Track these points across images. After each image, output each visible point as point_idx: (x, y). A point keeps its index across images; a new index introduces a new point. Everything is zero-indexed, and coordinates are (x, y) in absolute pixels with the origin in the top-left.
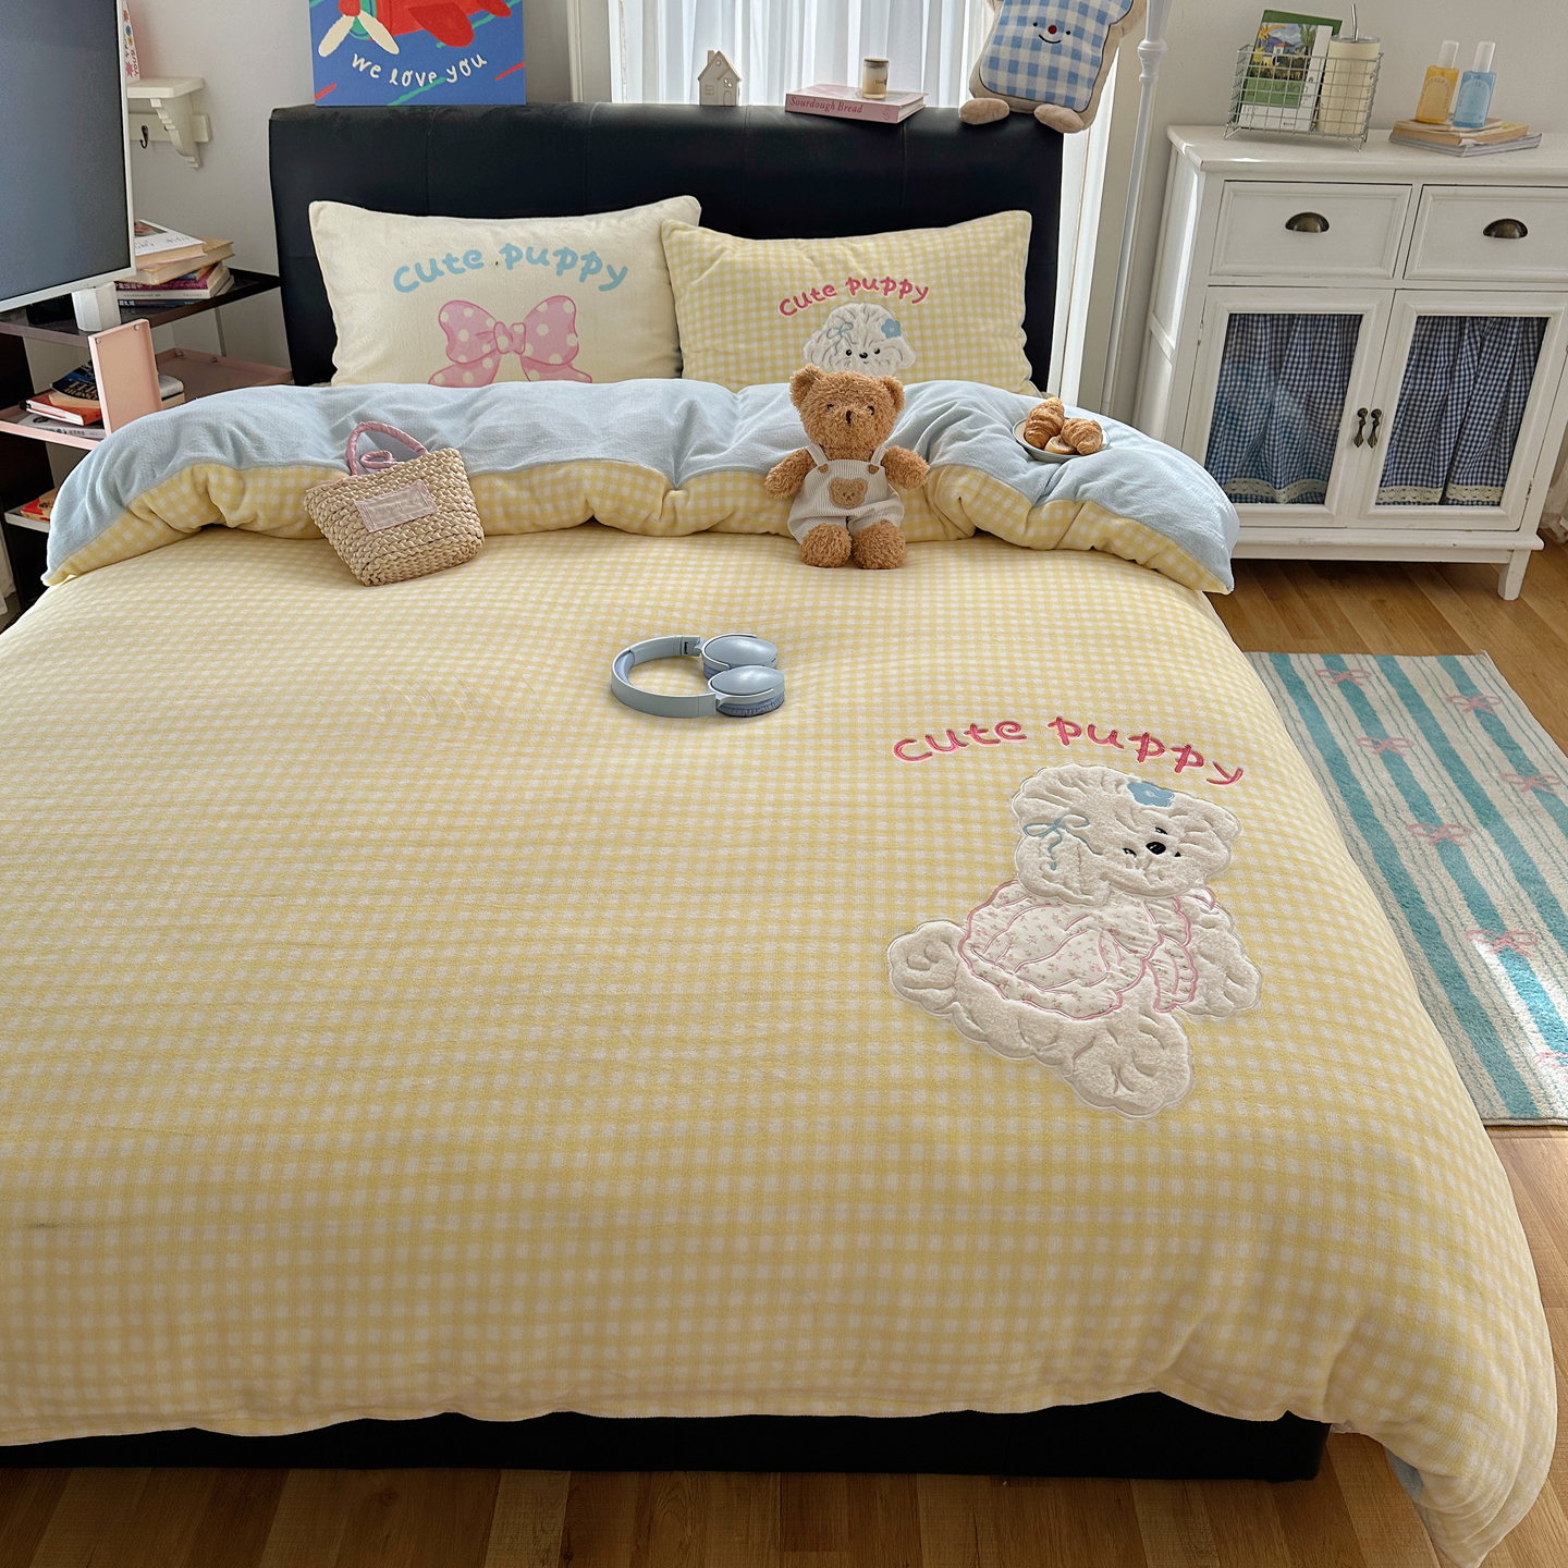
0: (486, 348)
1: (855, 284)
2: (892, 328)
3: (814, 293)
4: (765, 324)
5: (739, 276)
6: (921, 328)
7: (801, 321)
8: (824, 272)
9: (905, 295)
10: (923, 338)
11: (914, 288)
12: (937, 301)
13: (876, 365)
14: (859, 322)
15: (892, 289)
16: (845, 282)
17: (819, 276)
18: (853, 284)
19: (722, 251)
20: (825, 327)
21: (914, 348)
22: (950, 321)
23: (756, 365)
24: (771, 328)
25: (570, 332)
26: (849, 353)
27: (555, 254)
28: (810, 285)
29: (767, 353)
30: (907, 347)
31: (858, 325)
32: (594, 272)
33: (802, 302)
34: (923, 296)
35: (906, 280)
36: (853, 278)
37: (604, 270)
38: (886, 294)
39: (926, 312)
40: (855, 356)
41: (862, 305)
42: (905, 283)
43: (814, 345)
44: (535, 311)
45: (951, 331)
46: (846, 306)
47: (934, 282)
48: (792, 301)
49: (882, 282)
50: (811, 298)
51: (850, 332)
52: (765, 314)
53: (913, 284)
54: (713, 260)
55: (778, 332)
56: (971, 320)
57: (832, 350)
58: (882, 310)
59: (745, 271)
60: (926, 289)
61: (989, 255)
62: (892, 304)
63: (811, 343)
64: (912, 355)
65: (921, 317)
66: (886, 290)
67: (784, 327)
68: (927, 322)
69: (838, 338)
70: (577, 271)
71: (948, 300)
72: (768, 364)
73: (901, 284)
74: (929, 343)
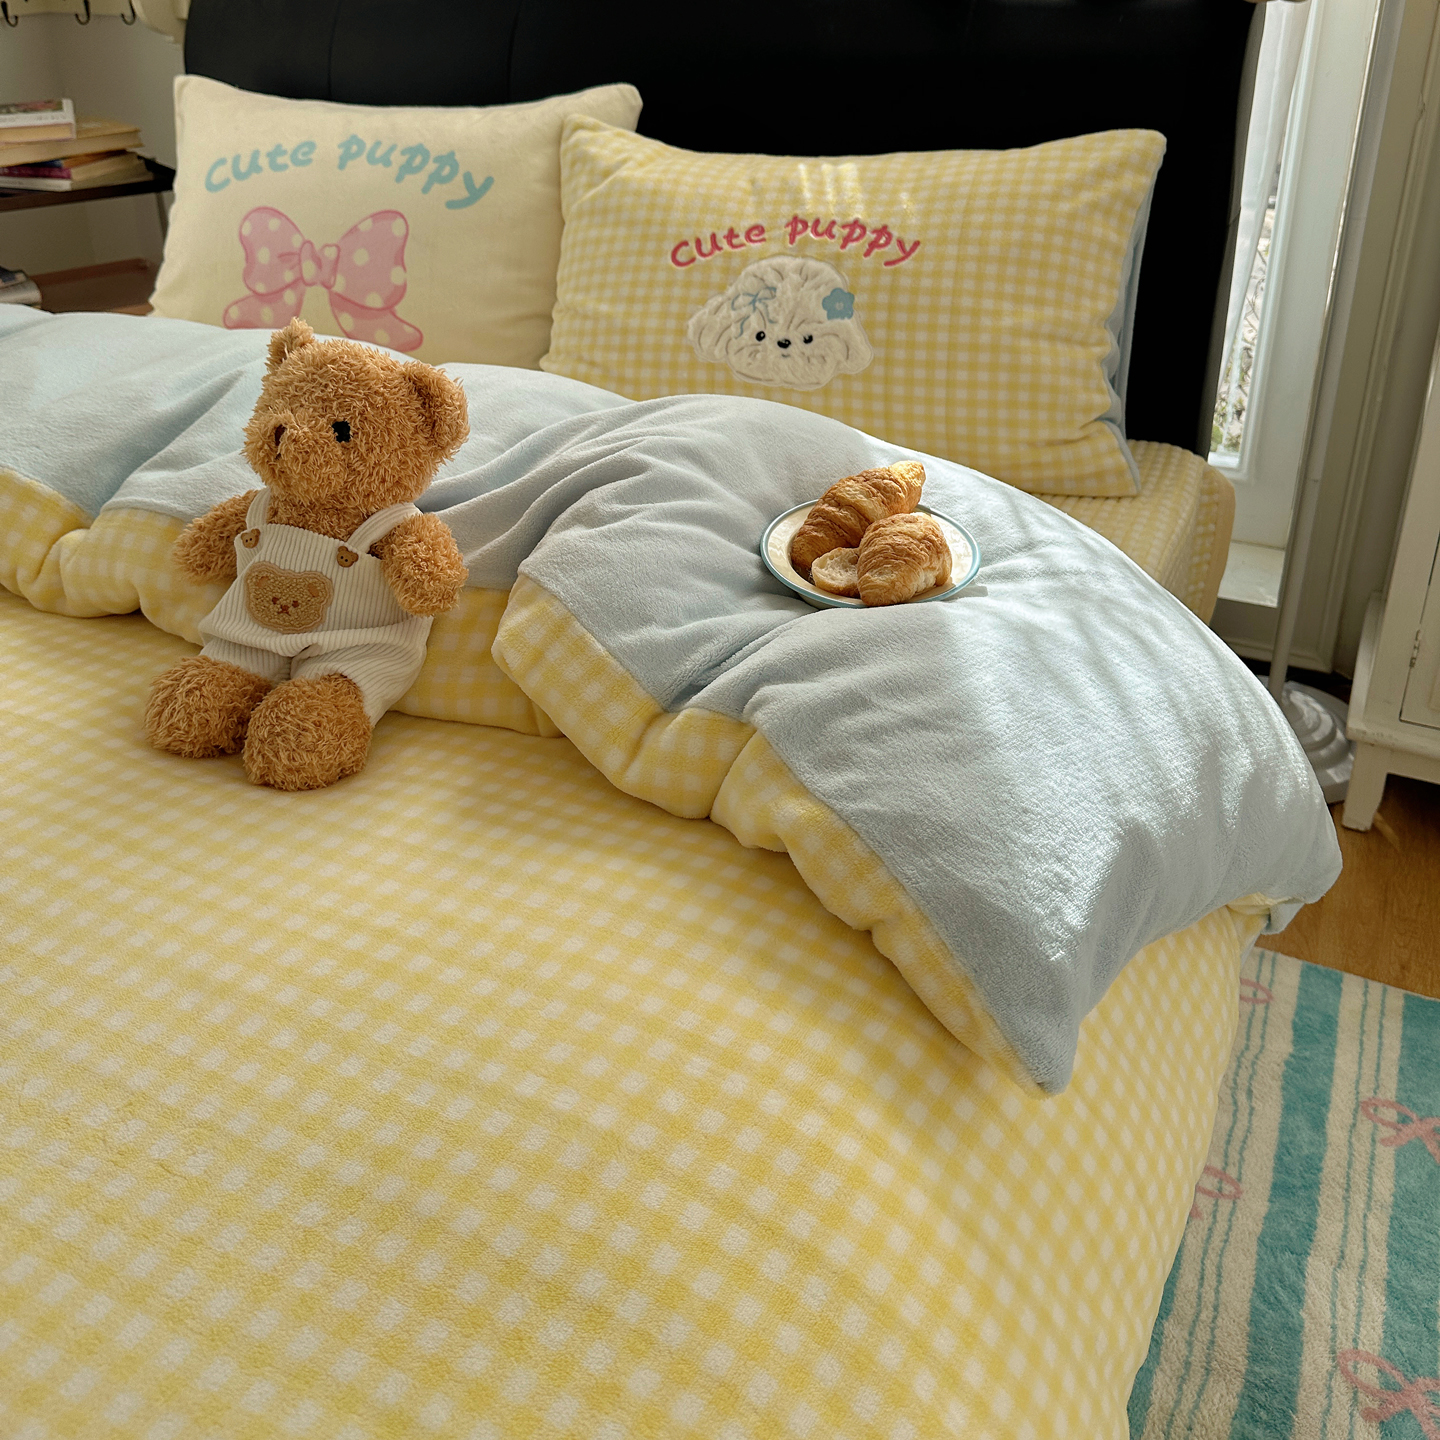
0: (289, 276)
1: (800, 226)
2: (839, 303)
3: (731, 235)
4: (644, 276)
5: (628, 200)
6: (891, 308)
7: (697, 277)
8: (760, 204)
9: (876, 250)
10: (889, 325)
11: (894, 242)
12: (928, 266)
13: (800, 362)
14: (786, 290)
15: (857, 239)
16: (785, 221)
17: (750, 209)
18: (797, 224)
19: (624, 162)
20: (730, 291)
21: (873, 342)
22: (945, 301)
23: (616, 340)
24: (651, 284)
25: (396, 264)
26: (760, 336)
27: (403, 153)
28: (728, 223)
29: (634, 323)
30: (858, 339)
31: (784, 293)
32: (444, 180)
33: (707, 247)
34: (907, 255)
35: (885, 228)
36: (800, 217)
37: (459, 178)
38: (843, 246)
39: (905, 282)
40: (769, 343)
41: (799, 261)
42: (883, 231)
43: (705, 317)
44: (354, 230)
45: (944, 319)
46: (772, 259)
47: (933, 233)
48: (692, 244)
49: (844, 227)
50: (724, 244)
51: (769, 302)
52: (648, 260)
53: (896, 234)
54: (607, 173)
55: (659, 292)
56: (988, 304)
57: (734, 330)
58: (827, 271)
59: (638, 194)
60: (917, 244)
61: (1055, 197)
62: (849, 264)
63: (703, 313)
64: (865, 353)
65: (893, 290)
66: (847, 240)
67: (670, 284)
68: (903, 299)
69: (745, 311)
70: (421, 178)
71: (950, 266)
72: (632, 340)
73: (874, 231)
74: (900, 336)
